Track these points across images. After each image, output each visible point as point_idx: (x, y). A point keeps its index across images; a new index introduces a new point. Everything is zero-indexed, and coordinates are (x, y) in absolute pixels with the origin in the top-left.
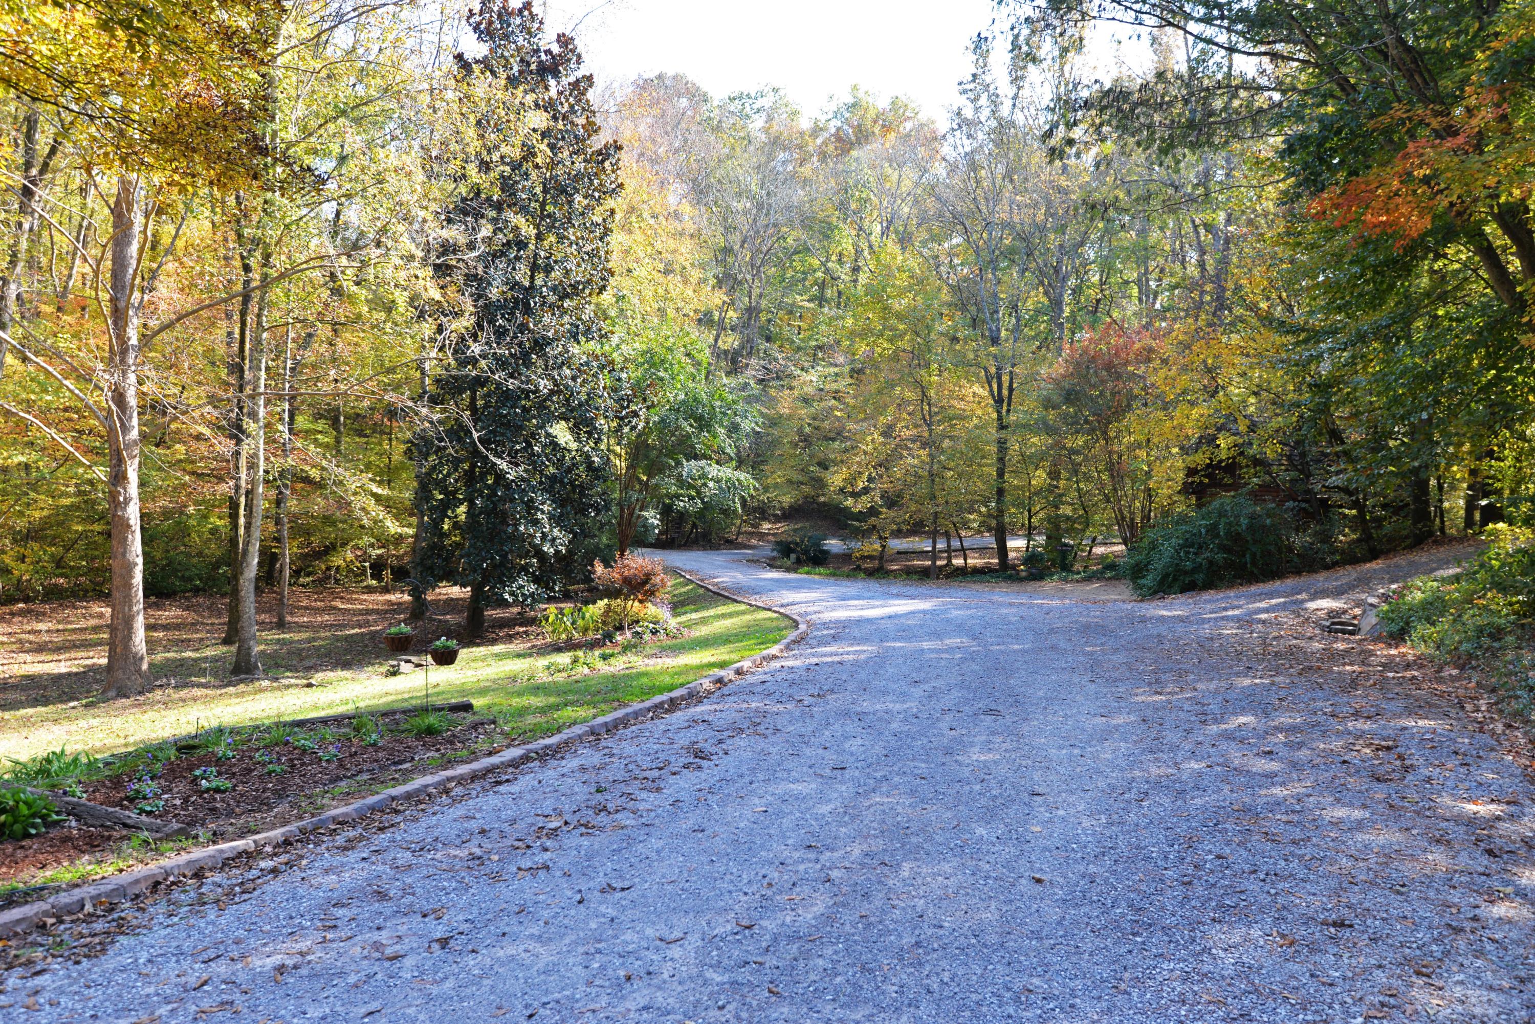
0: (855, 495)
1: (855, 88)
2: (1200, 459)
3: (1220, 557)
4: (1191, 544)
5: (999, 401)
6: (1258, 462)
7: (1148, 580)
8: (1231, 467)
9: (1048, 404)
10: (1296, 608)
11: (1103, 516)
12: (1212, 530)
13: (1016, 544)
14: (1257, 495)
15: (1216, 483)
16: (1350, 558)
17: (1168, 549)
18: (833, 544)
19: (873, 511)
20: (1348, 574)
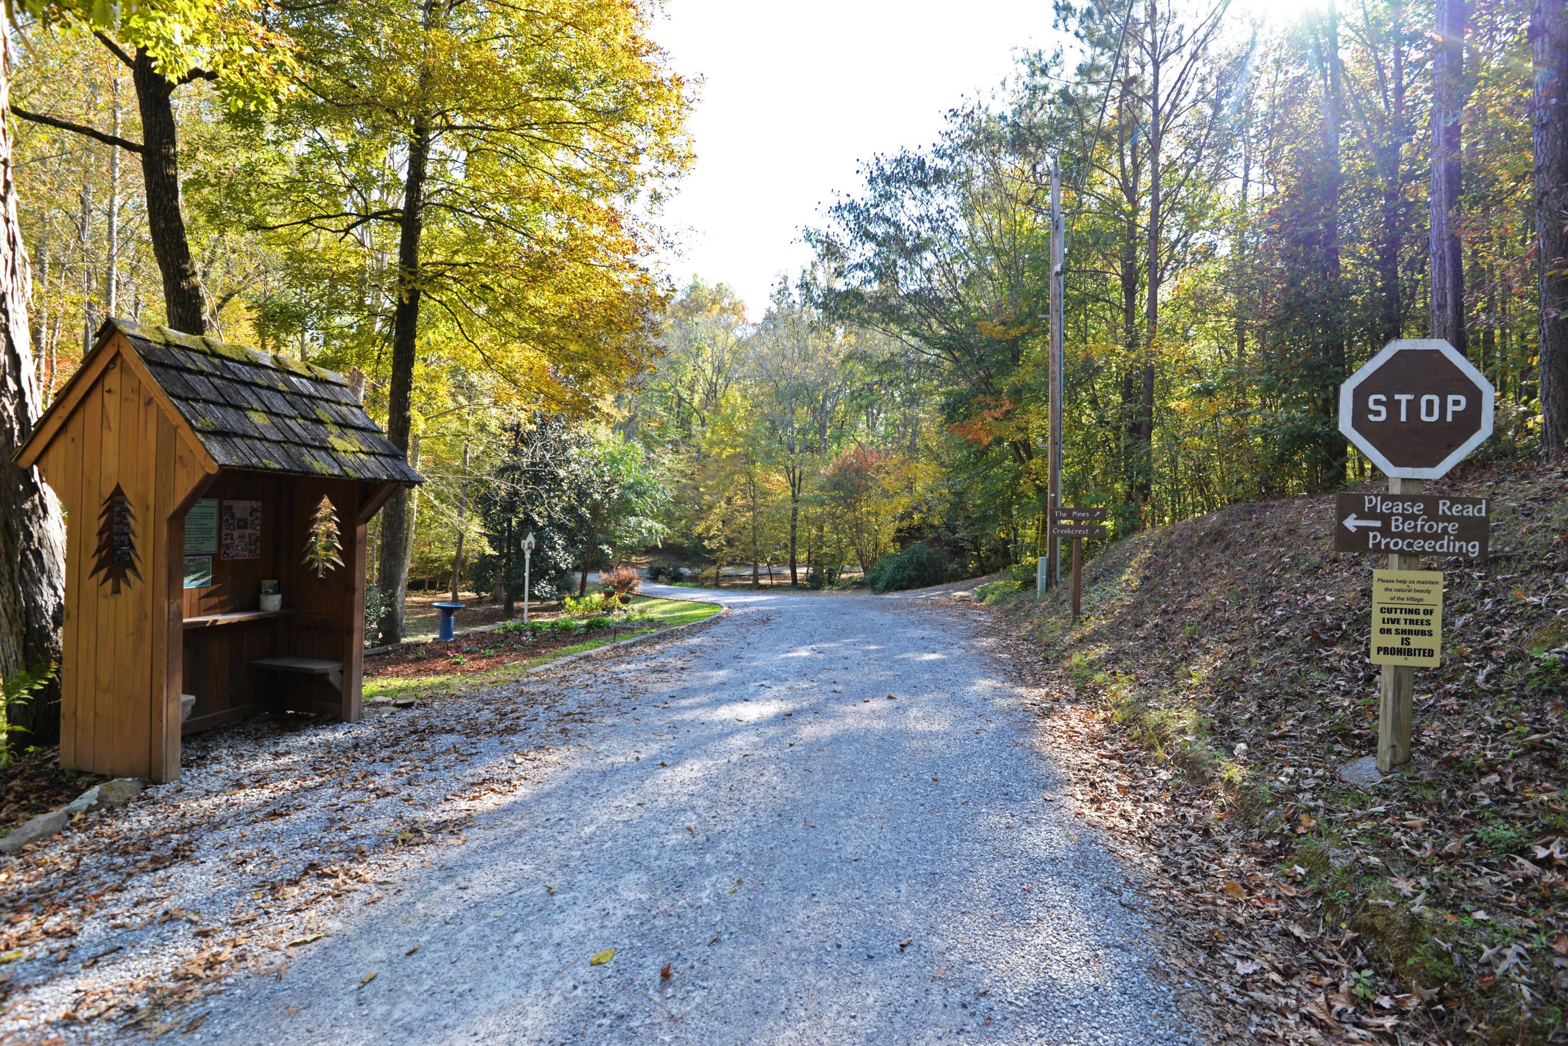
0: (710, 539)
1: (695, 276)
2: (905, 524)
3: (913, 573)
4: (900, 567)
5: (793, 485)
6: (932, 526)
7: (880, 585)
8: (919, 529)
9: (822, 488)
10: (947, 594)
11: (851, 554)
12: (910, 560)
13: (801, 571)
14: (931, 543)
15: (912, 537)
16: (974, 576)
17: (889, 569)
18: (686, 571)
19: (720, 549)
20: (973, 581)
